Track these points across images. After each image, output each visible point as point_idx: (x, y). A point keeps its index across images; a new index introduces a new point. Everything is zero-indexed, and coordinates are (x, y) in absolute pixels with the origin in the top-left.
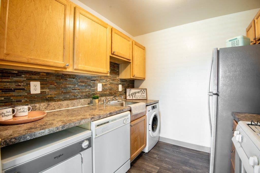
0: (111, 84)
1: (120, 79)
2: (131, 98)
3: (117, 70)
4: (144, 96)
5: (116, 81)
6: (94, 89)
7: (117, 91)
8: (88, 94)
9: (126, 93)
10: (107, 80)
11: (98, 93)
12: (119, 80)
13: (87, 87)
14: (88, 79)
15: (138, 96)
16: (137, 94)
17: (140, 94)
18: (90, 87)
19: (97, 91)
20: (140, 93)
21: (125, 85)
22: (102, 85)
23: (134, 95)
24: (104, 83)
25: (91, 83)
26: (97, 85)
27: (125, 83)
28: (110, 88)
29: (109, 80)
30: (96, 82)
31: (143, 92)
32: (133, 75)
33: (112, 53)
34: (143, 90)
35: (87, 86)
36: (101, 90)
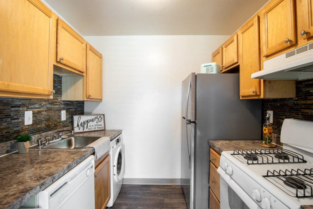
0: (49, 110)
1: (64, 101)
2: (81, 130)
3: (59, 87)
4: (101, 125)
5: (57, 105)
6: (18, 122)
7: (58, 120)
8: (6, 133)
9: (72, 122)
10: (42, 105)
11: (26, 129)
12: (62, 102)
13: (3, 120)
14: (6, 105)
15: (92, 126)
16: (91, 124)
17: (94, 123)
18: (9, 119)
19: (25, 126)
20: (95, 121)
21: (71, 110)
22: (33, 113)
23: (85, 126)
24: (37, 110)
25: (12, 111)
26: (24, 114)
27: (71, 107)
28: (47, 117)
29: (45, 103)
30: (21, 109)
31: (100, 119)
32: (87, 95)
33: (58, 60)
34: (98, 117)
35: (4, 118)
36: (30, 122)
